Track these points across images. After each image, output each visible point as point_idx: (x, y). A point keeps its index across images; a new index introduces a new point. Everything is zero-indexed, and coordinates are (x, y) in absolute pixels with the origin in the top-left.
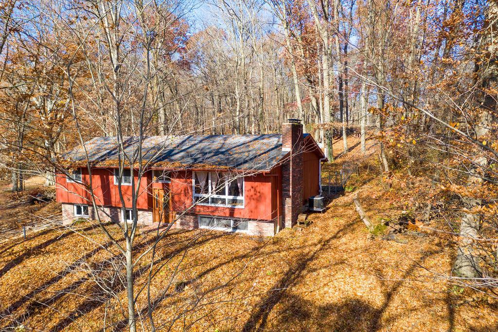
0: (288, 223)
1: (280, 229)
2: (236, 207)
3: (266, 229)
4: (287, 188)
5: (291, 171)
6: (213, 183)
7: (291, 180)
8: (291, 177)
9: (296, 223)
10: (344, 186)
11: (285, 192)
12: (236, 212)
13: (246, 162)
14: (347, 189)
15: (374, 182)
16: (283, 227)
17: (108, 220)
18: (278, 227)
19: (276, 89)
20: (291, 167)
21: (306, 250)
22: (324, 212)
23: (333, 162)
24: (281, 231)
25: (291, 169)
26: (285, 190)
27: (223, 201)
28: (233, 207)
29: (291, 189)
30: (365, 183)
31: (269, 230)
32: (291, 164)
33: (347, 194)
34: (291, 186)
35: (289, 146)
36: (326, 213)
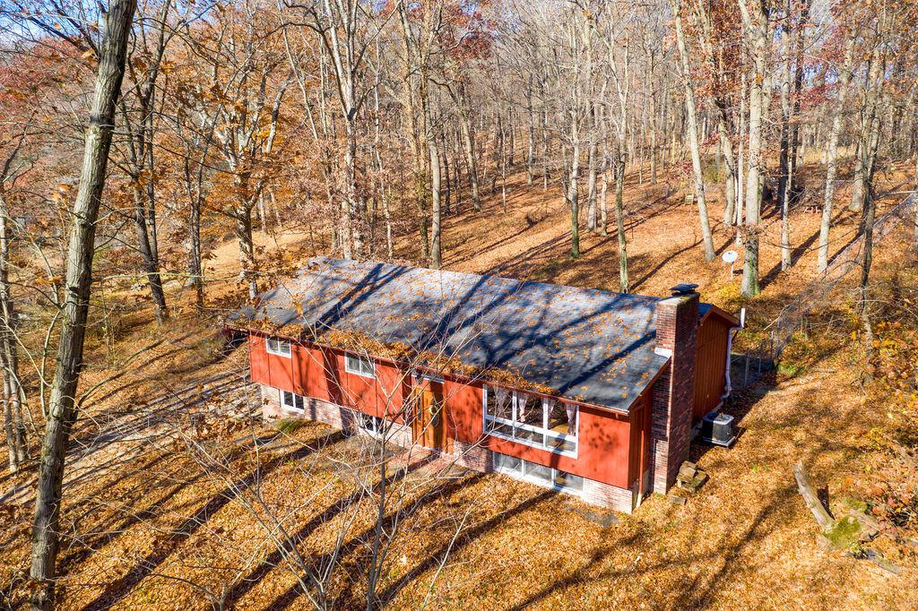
0: (660, 484)
1: (645, 496)
2: (562, 453)
3: (617, 498)
4: (660, 422)
5: (671, 393)
6: (521, 401)
7: (669, 409)
8: (670, 404)
9: (676, 481)
10: (775, 361)
11: (656, 429)
12: (562, 462)
13: (584, 377)
14: (782, 370)
15: (842, 356)
16: (648, 492)
17: (338, 426)
18: (640, 496)
19: (653, 94)
20: (671, 387)
21: (694, 570)
22: (731, 446)
23: (756, 297)
24: (645, 503)
25: (671, 390)
26: (657, 426)
27: (539, 438)
28: (557, 452)
29: (668, 425)
30: (821, 357)
31: (623, 501)
32: (671, 381)
33: (783, 384)
34: (669, 420)
35: (670, 346)
36: (735, 450)
